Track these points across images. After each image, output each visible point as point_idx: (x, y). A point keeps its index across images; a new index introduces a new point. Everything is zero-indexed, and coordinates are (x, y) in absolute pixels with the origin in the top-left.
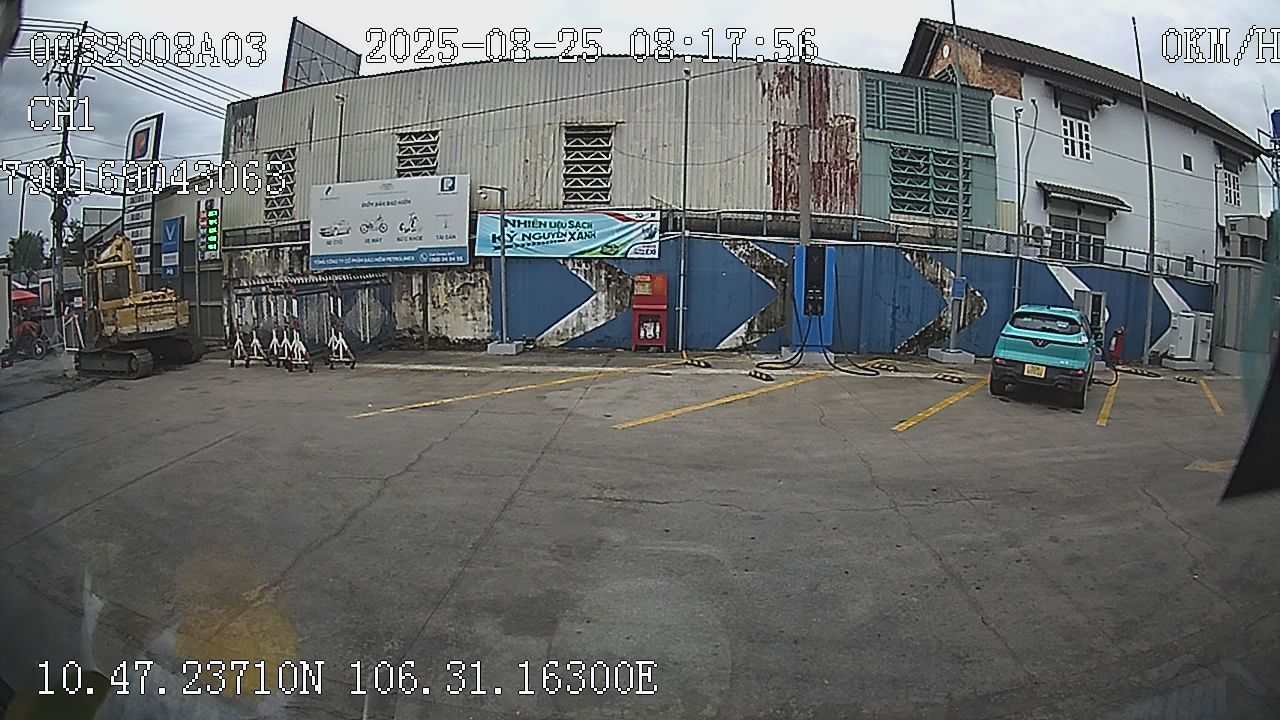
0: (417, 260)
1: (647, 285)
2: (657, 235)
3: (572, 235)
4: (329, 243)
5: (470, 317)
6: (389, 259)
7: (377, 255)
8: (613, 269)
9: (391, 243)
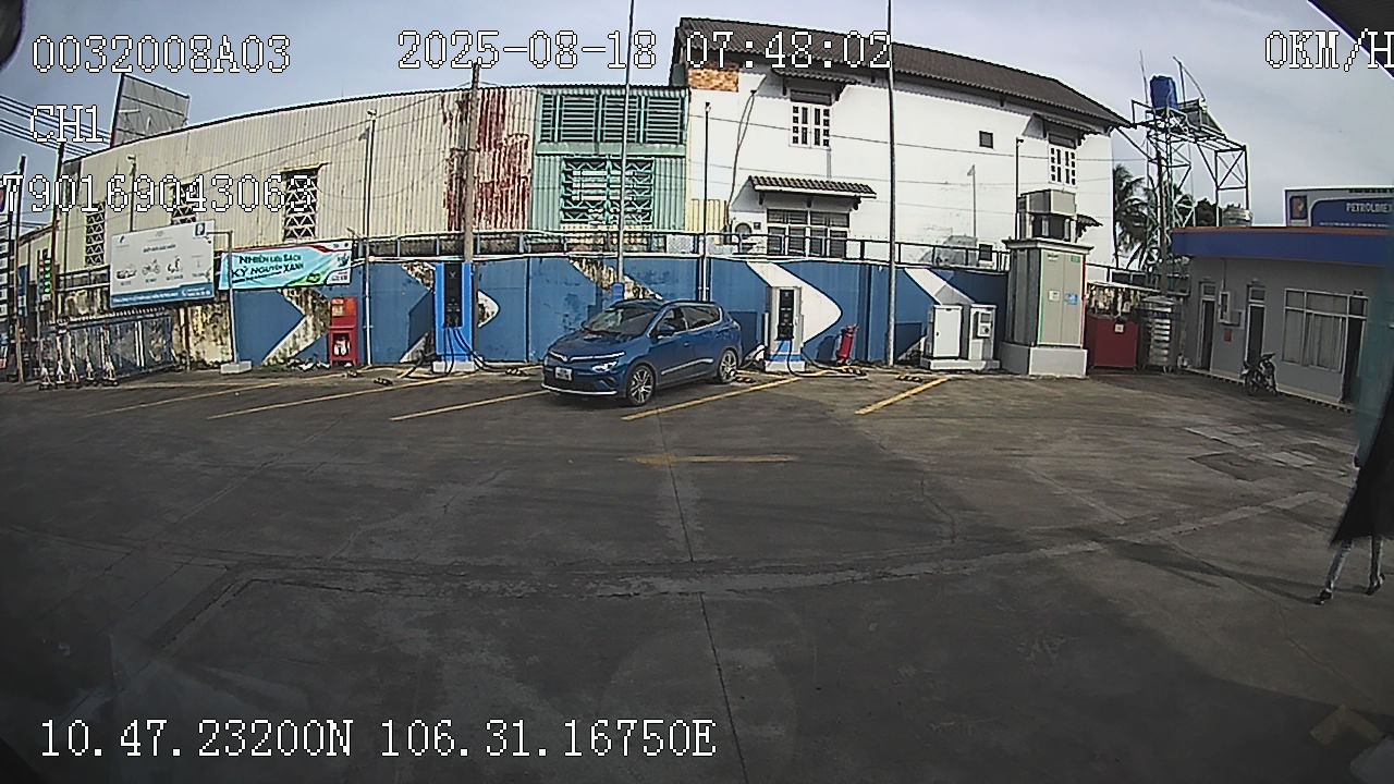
0: (180, 296)
1: (341, 308)
2: (350, 262)
3: (286, 266)
4: (122, 284)
5: (219, 342)
6: (162, 296)
7: (154, 292)
8: (315, 294)
9: (163, 282)
